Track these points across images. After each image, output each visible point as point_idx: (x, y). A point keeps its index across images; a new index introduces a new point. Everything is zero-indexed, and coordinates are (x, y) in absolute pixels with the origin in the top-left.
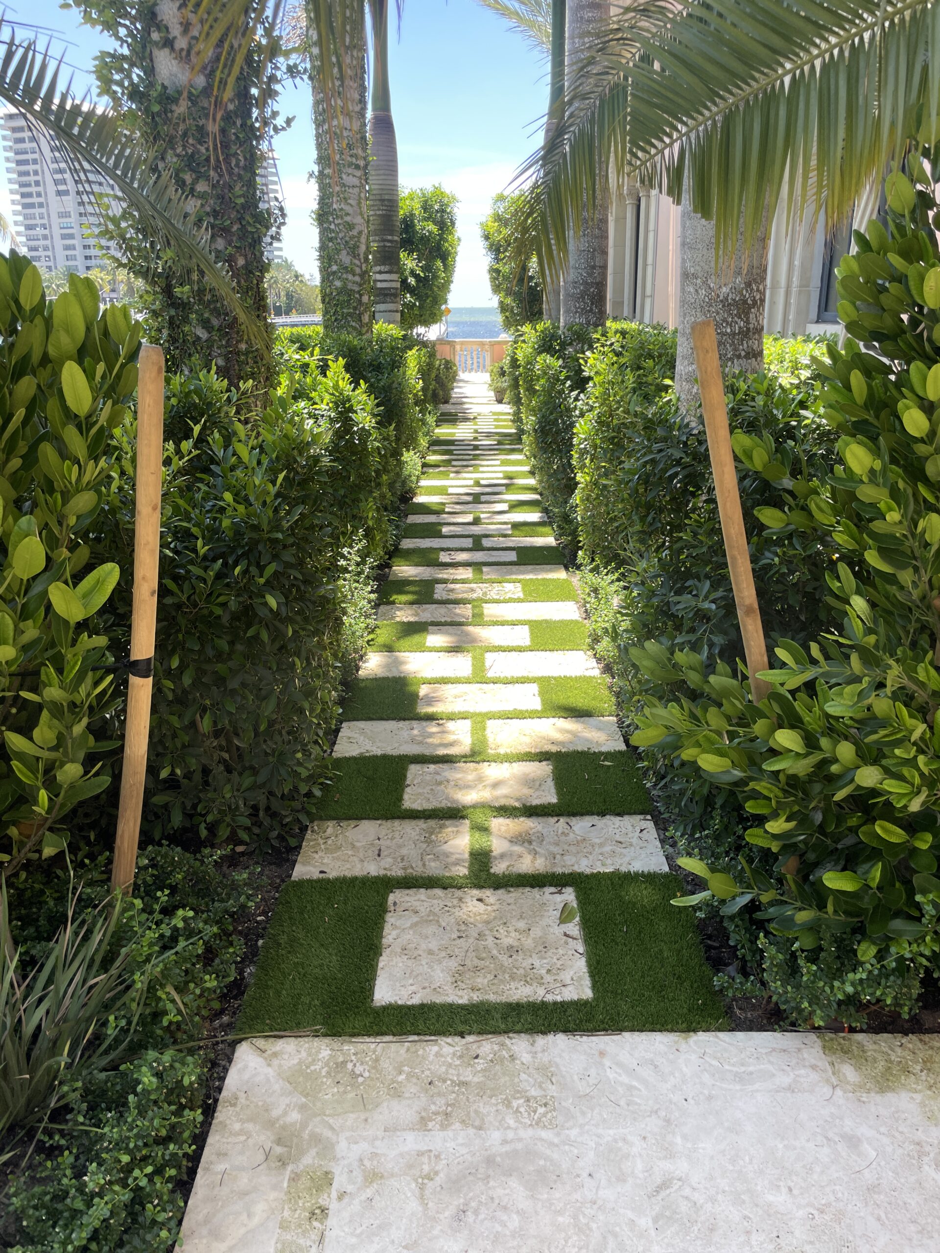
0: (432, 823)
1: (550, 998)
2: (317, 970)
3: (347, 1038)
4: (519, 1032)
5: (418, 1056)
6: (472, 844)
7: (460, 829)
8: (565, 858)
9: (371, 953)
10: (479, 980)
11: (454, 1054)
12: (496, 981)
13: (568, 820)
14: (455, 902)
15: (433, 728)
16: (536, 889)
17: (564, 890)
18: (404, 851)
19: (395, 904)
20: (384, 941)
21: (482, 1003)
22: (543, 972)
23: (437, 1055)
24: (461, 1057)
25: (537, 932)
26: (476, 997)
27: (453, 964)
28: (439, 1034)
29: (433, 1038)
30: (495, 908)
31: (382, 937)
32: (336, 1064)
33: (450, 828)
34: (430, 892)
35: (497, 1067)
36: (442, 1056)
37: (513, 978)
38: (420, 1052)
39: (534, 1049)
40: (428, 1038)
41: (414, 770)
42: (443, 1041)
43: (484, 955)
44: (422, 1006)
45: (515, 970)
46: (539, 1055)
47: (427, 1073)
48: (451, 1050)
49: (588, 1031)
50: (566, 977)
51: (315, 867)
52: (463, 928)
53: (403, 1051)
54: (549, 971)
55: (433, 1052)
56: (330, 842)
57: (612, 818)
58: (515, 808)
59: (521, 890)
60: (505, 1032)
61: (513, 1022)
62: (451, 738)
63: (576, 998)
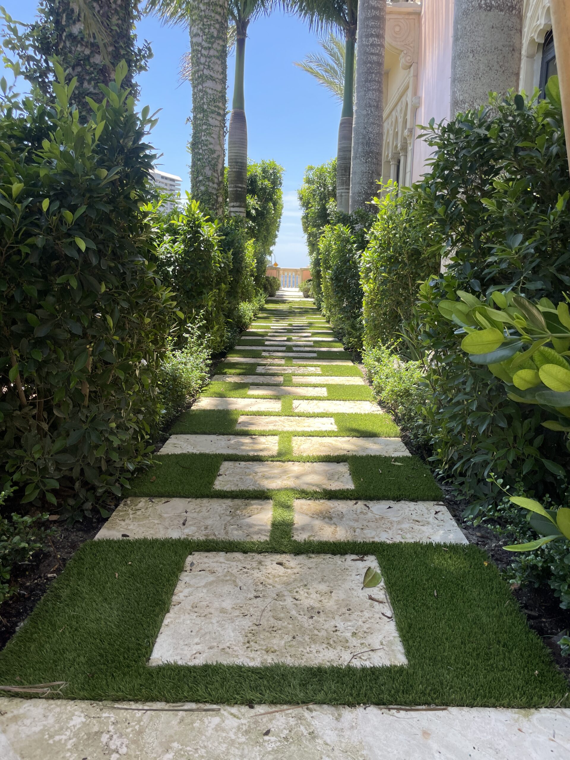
0: (237, 502)
1: (357, 663)
2: (93, 625)
3: (109, 703)
4: (321, 703)
5: (193, 729)
6: (274, 517)
7: (265, 507)
8: (365, 531)
9: (157, 609)
10: (275, 641)
11: (239, 728)
12: (294, 643)
13: (366, 503)
14: (255, 565)
15: (246, 440)
16: (338, 556)
17: (366, 558)
18: (209, 522)
19: (192, 564)
20: (175, 598)
21: (277, 666)
22: (348, 635)
23: (218, 728)
24: (247, 732)
25: (339, 594)
26: (270, 660)
27: (247, 623)
28: (222, 702)
29: (215, 706)
30: (296, 571)
31: (173, 594)
32: (89, 734)
33: (255, 505)
34: (229, 555)
35: (293, 748)
36: (223, 730)
37: (313, 640)
38: (197, 725)
39: (340, 725)
40: (208, 706)
41: (226, 466)
42: (227, 711)
43: (282, 615)
44: (206, 668)
45: (316, 632)
46: (347, 733)
47: (202, 752)
48: (235, 722)
49: (406, 704)
50: (375, 640)
51: (119, 531)
52: (261, 587)
53: (174, 722)
54: (354, 634)
55: (212, 725)
56: (139, 513)
57: (407, 502)
58: (316, 492)
59: (322, 556)
60: (304, 703)
61: (314, 691)
62: (261, 447)
63: (388, 664)
